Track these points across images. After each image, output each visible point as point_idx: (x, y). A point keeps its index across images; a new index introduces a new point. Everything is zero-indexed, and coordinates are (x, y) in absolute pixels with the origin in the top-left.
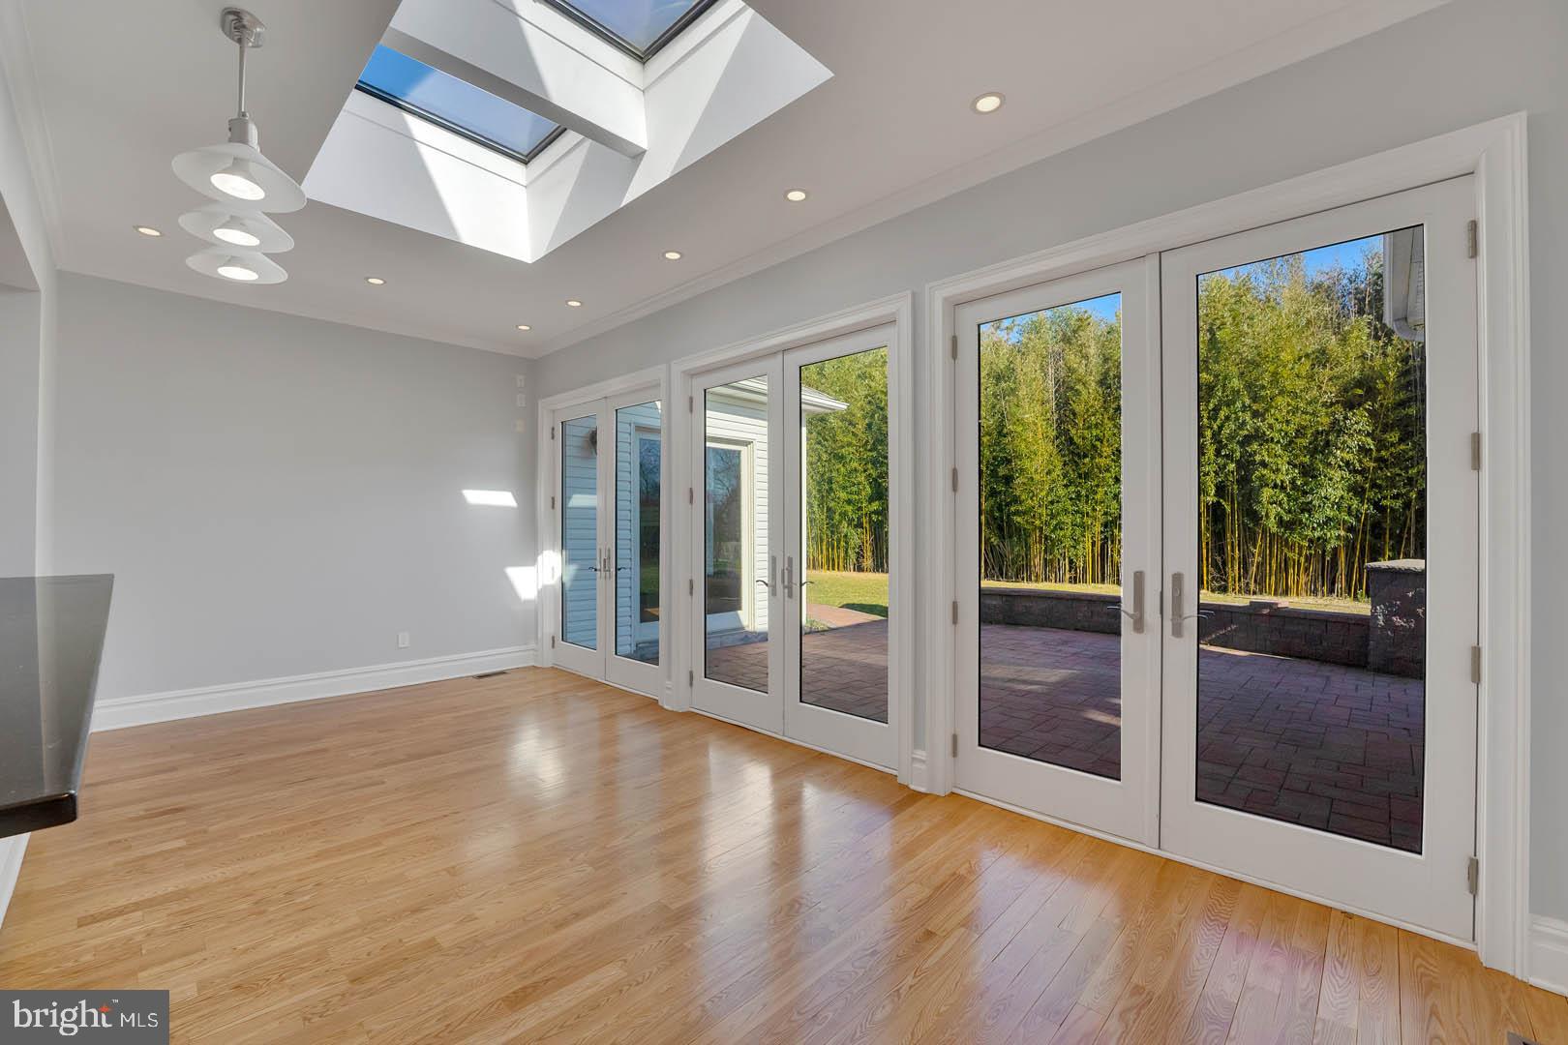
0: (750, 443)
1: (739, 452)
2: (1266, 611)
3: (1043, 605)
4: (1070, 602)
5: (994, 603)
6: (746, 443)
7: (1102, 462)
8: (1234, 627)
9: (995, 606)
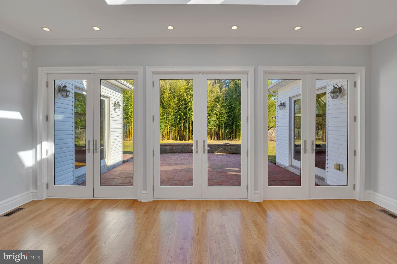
0: (108, 97)
1: (105, 100)
2: (228, 145)
3: (180, 147)
4: (187, 146)
5: (168, 147)
6: (107, 97)
7: (170, 110)
8: (222, 148)
9: (168, 148)
